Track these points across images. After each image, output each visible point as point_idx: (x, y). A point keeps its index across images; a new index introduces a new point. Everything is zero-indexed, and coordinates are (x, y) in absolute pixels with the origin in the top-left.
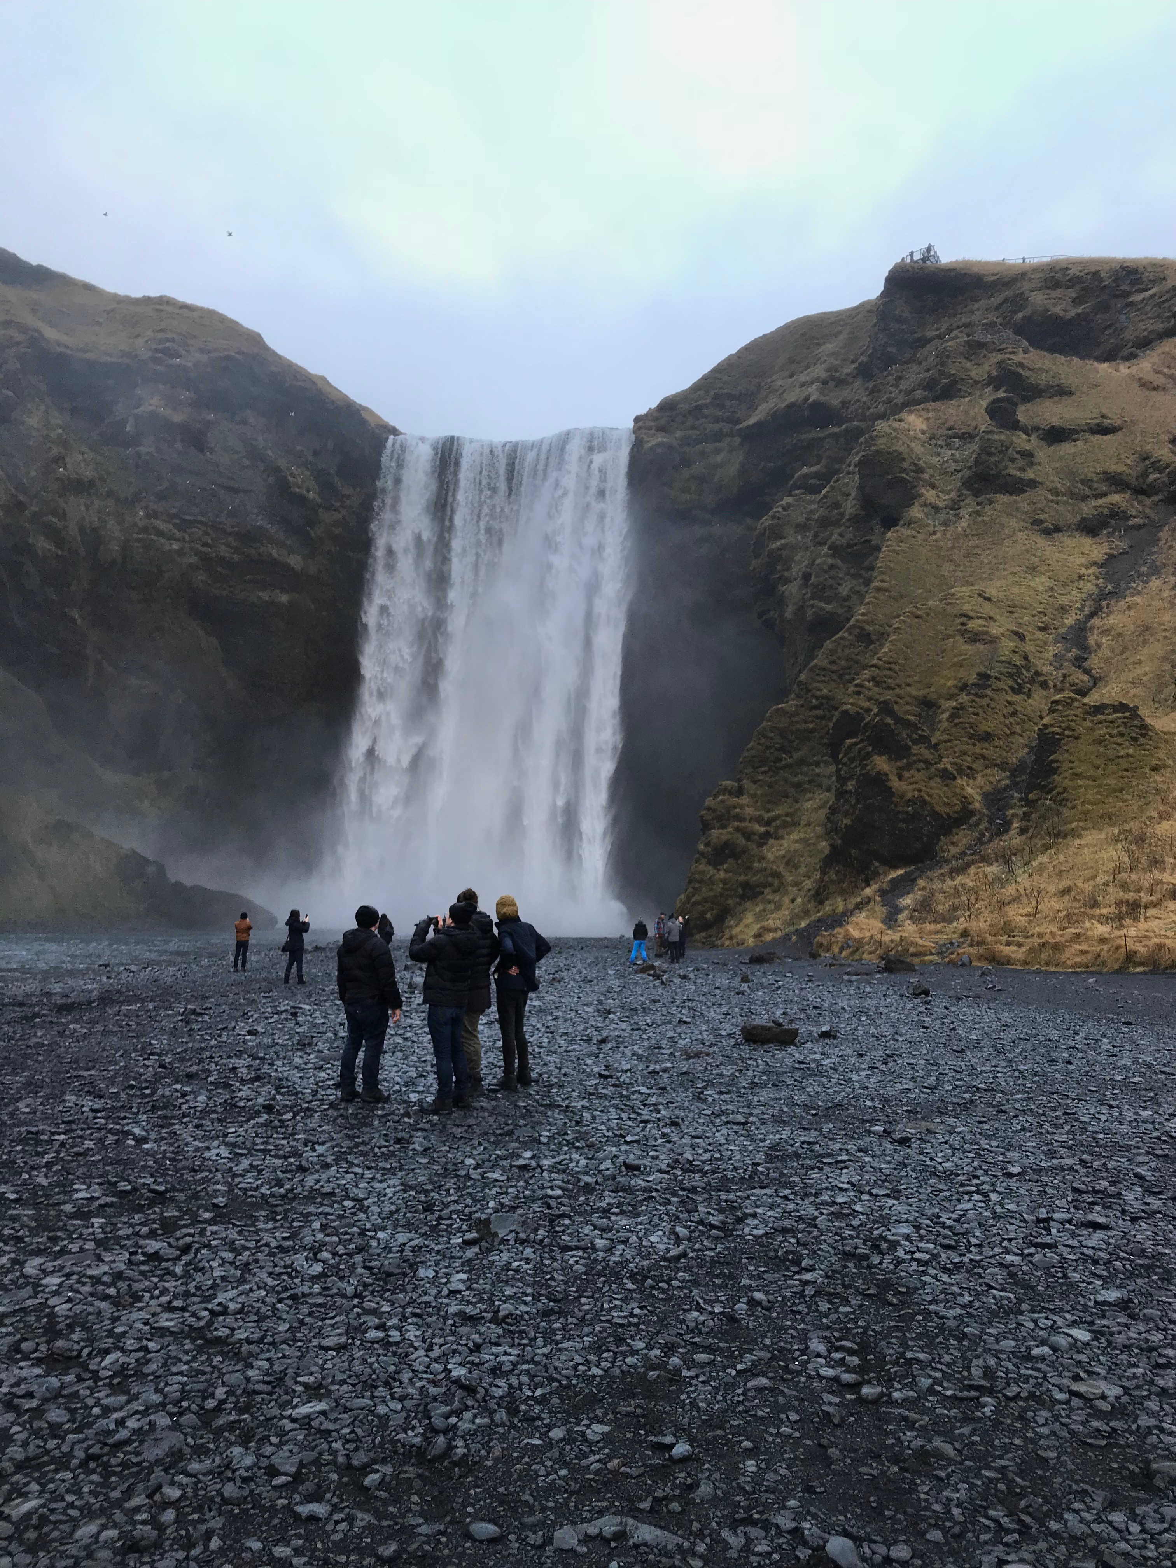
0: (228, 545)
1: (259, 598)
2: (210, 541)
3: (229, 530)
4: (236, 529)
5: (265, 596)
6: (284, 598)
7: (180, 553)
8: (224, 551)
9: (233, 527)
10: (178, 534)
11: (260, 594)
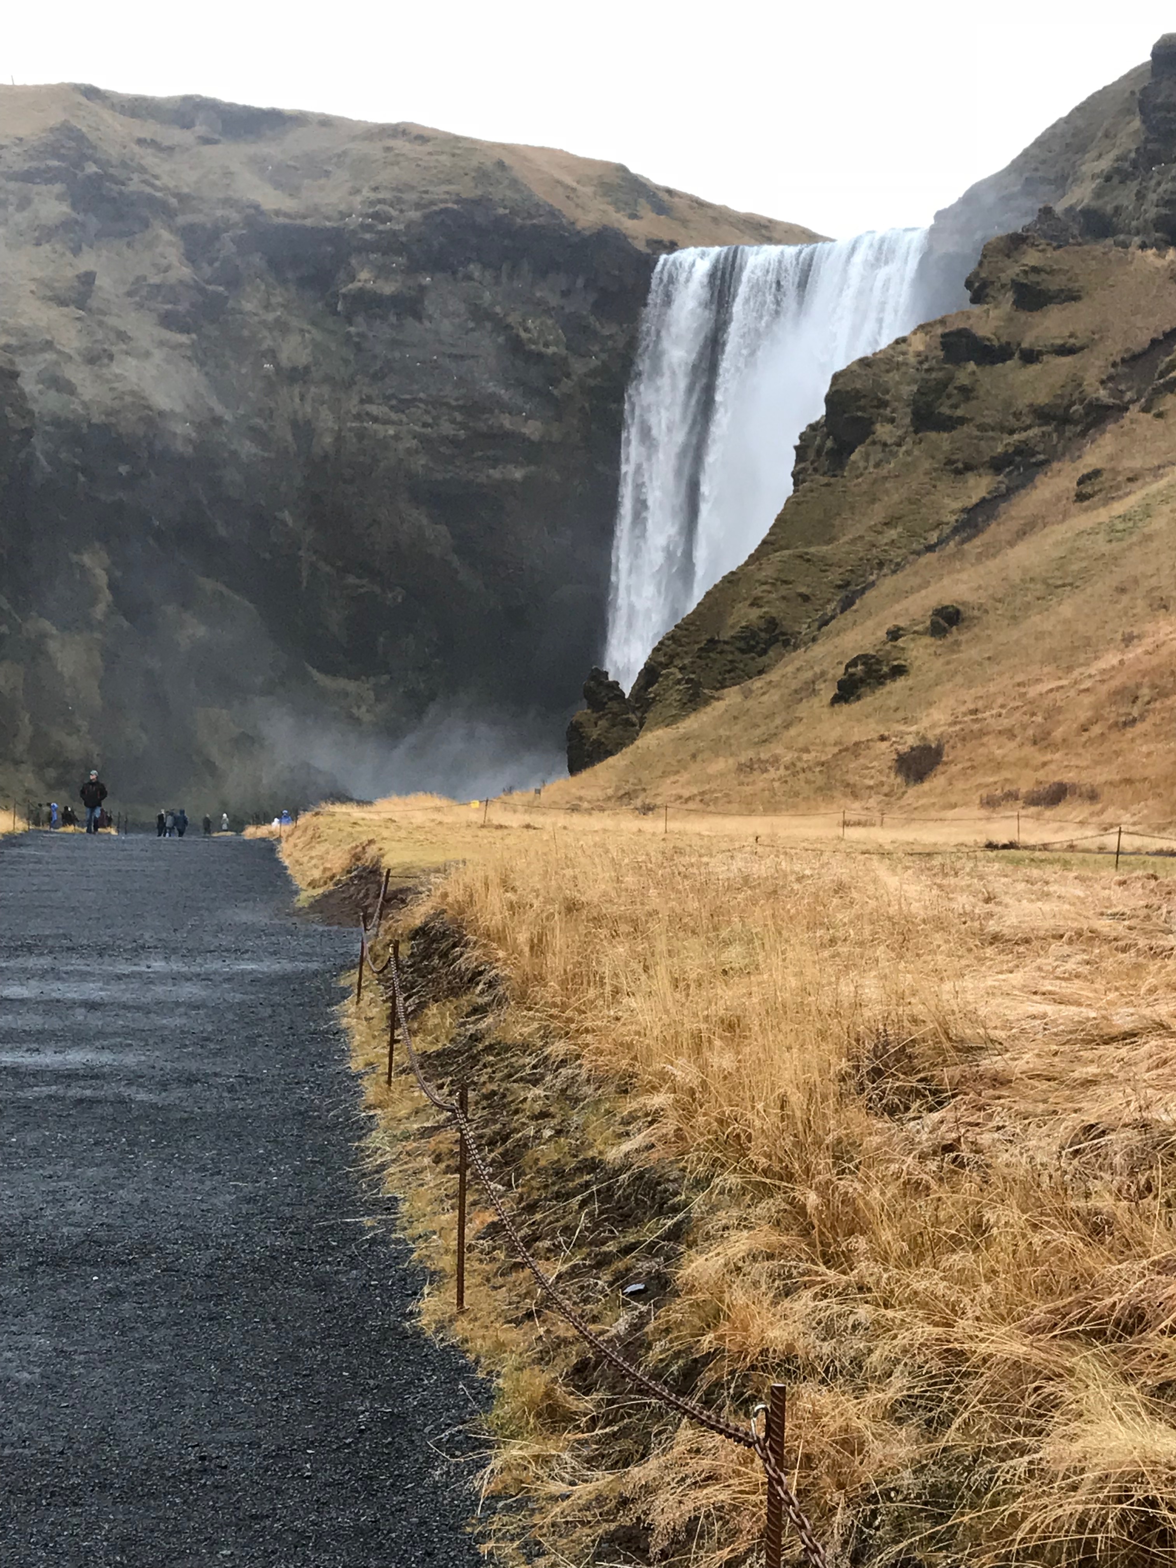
0: (453, 421)
1: (488, 476)
2: (430, 421)
3: (454, 403)
4: (461, 402)
5: (495, 474)
6: (518, 474)
7: (397, 437)
8: (447, 428)
9: (457, 399)
10: (394, 416)
11: (491, 471)
